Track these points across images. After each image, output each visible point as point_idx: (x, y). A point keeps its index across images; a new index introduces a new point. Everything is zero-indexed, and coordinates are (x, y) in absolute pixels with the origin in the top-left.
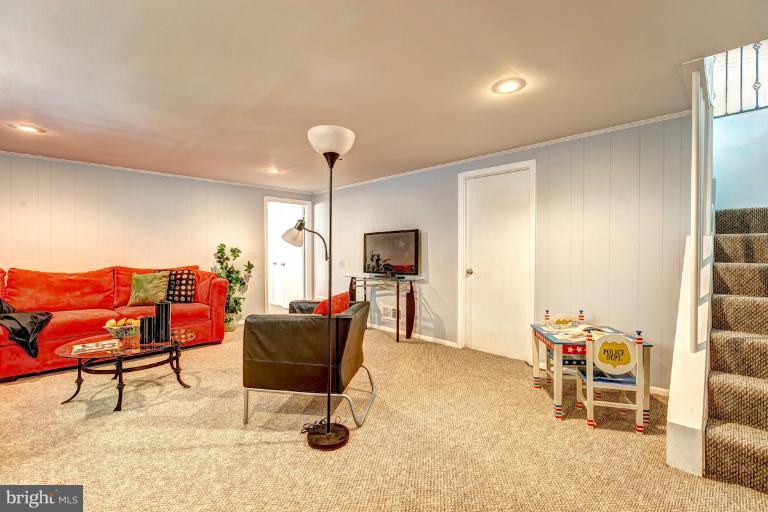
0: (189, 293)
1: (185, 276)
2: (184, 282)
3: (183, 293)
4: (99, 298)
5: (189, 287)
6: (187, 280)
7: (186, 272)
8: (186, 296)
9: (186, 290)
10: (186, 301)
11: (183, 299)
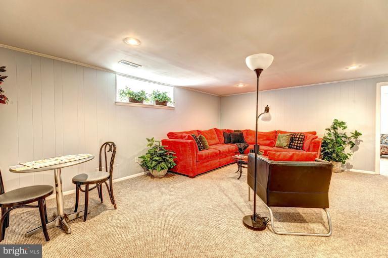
0: (299, 145)
1: (298, 136)
2: (297, 139)
3: (296, 144)
4: (268, 142)
5: (299, 142)
6: (299, 138)
7: (299, 134)
8: (297, 146)
9: (297, 143)
10: (297, 149)
11: (295, 147)
